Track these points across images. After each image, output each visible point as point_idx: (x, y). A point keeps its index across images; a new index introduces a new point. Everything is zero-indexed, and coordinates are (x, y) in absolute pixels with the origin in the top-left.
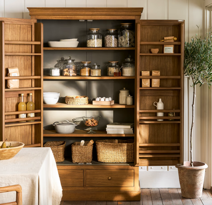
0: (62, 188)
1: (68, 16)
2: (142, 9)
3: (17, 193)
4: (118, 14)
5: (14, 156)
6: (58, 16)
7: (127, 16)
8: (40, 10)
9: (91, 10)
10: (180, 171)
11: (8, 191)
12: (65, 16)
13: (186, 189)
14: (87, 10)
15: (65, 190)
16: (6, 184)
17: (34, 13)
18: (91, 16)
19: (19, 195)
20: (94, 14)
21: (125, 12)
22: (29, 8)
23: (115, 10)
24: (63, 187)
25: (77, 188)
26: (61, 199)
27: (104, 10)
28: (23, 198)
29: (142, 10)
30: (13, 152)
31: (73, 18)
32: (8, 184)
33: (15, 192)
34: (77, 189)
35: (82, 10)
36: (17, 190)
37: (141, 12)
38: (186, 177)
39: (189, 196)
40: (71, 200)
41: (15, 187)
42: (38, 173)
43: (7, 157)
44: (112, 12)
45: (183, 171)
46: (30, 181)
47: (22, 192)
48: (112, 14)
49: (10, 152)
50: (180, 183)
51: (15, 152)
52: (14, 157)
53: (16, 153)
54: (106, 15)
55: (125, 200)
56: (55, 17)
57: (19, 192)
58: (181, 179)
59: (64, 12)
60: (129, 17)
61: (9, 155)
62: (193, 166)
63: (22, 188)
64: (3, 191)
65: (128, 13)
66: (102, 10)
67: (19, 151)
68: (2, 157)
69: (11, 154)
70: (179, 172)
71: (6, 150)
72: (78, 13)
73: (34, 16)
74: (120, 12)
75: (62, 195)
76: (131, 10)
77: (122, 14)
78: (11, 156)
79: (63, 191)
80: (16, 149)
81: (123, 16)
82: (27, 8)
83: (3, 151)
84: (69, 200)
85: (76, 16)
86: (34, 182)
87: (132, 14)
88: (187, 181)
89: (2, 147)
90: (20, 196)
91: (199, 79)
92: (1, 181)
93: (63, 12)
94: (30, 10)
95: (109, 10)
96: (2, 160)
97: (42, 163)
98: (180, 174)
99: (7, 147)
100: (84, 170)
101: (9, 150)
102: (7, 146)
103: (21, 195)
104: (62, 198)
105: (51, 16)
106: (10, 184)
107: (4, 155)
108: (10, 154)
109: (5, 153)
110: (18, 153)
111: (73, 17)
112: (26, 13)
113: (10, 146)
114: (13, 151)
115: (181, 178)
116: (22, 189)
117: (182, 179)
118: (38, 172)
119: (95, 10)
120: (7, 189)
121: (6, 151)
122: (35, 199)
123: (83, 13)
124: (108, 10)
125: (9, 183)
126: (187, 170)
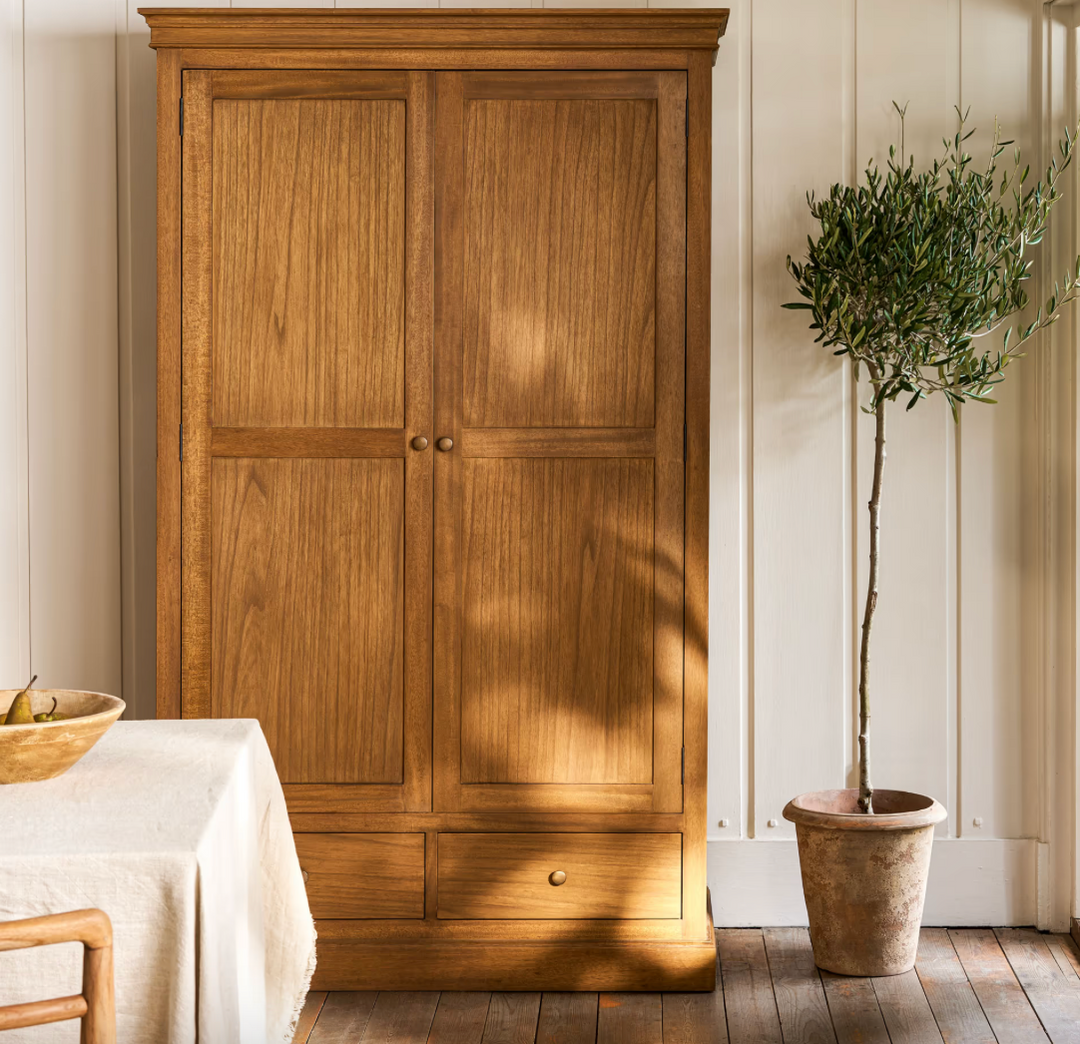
0: (316, 927)
1: (345, 54)
2: (722, 15)
3: (89, 950)
4: (603, 40)
5: (72, 764)
6: (297, 54)
7: (647, 54)
8: (205, 21)
9: (466, 20)
10: (807, 835)
11: (40, 943)
12: (334, 54)
13: (837, 930)
14: (443, 20)
15: (330, 934)
16: (30, 905)
17: (175, 35)
18: (463, 53)
19: (96, 961)
20: (481, 43)
21: (636, 32)
22: (148, 14)
23: (585, 20)
24: (319, 921)
25: (393, 928)
26: (310, 979)
27: (528, 21)
28: (116, 975)
29: (720, 21)
30: (67, 744)
31: (369, 62)
32: (44, 904)
33: (80, 947)
34: (393, 930)
35: (419, 21)
36: (85, 939)
37: (715, 32)
38: (837, 868)
39: (848, 966)
40: (360, 987)
41: (76, 923)
42: (193, 849)
43: (36, 767)
44: (571, 32)
45: (821, 836)
46: (155, 893)
47: (111, 947)
48: (567, 39)
49: (51, 745)
50: (809, 899)
51: (80, 743)
52: (74, 767)
53: (84, 750)
54: (540, 47)
55: (637, 988)
56: (282, 59)
57: (99, 944)
58: (811, 878)
59: (327, 33)
60: (656, 55)
61: (48, 757)
62: (871, 809)
63: (115, 926)
64: (19, 943)
65: (653, 38)
66: (519, 21)
67: (98, 737)
68: (11, 770)
69: (57, 752)
70: (803, 844)
71: (29, 733)
72: (398, 35)
73: (173, 51)
74: (613, 32)
75: (314, 962)
76: (667, 20)
77: (621, 40)
78: (59, 761)
79: (319, 942)
80: (84, 727)
81: (625, 53)
82: (141, 11)
83: (15, 738)
84: (352, 987)
85: (385, 54)
86: (175, 894)
87: (671, 40)
88: (839, 887)
89: (10, 718)
90: (104, 964)
91: (904, 372)
92: (5, 891)
93: (318, 33)
94: (153, 22)
95: (555, 20)
96: (13, 781)
97: (213, 800)
98: (807, 851)
99: (37, 719)
100: (430, 836)
101: (48, 735)
102: (36, 710)
103: (111, 963)
104: (313, 977)
105: (258, 54)
106: (52, 904)
107: (21, 757)
108: (54, 752)
109: (26, 749)
110: (92, 750)
111: (373, 55)
112: (135, 37)
113: (52, 715)
114: (69, 736)
115: (808, 870)
116: (110, 931)
117: (817, 879)
118: (193, 844)
119: (484, 21)
120: (36, 930)
121: (35, 737)
122: (176, 984)
123: (424, 35)
124: (548, 20)
125: (48, 900)
126: (839, 830)
